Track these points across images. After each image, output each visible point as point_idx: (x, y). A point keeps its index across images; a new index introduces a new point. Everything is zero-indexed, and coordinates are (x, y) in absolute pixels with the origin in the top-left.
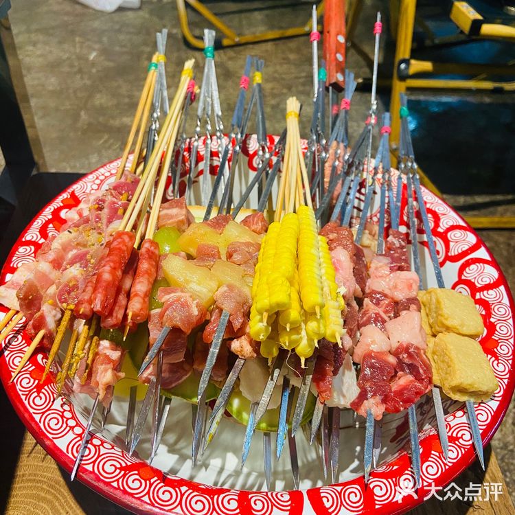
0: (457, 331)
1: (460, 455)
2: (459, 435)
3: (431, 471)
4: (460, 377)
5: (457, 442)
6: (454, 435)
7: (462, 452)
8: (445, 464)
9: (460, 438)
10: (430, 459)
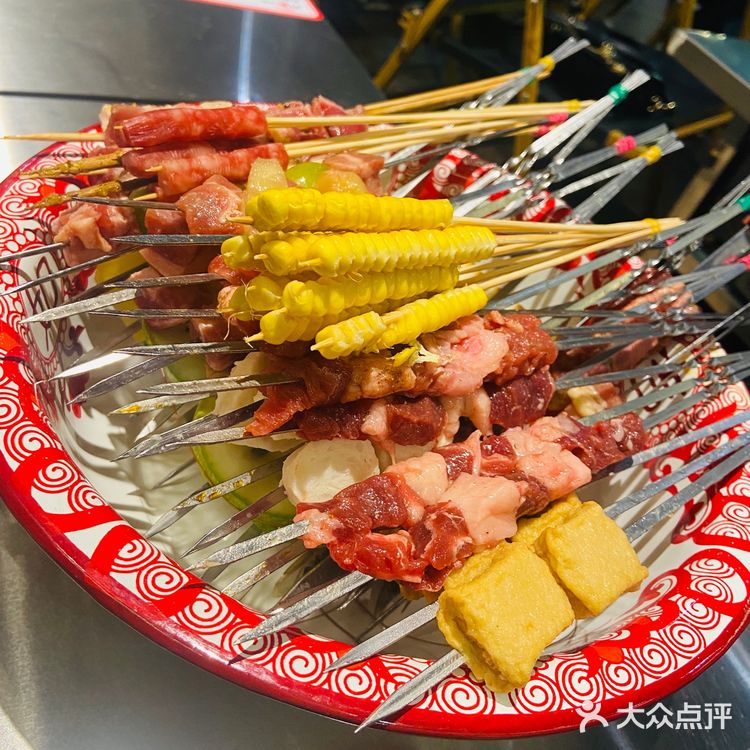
0: (553, 566)
1: (364, 696)
2: (397, 679)
3: (299, 665)
4: (470, 595)
5: (382, 681)
6: (392, 672)
7: (372, 696)
8: (328, 680)
9: (394, 681)
10: (318, 655)
